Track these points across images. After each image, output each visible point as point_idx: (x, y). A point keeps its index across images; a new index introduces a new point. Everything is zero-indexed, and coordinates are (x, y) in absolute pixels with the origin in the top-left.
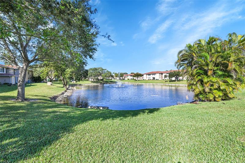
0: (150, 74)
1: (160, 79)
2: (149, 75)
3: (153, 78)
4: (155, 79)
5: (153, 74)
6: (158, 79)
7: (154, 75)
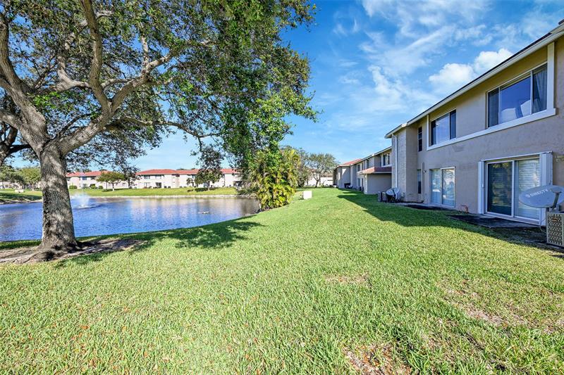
0: (149, 176)
1: (174, 187)
2: (145, 176)
3: (157, 184)
4: (163, 187)
5: (156, 175)
6: (169, 187)
7: (158, 177)
